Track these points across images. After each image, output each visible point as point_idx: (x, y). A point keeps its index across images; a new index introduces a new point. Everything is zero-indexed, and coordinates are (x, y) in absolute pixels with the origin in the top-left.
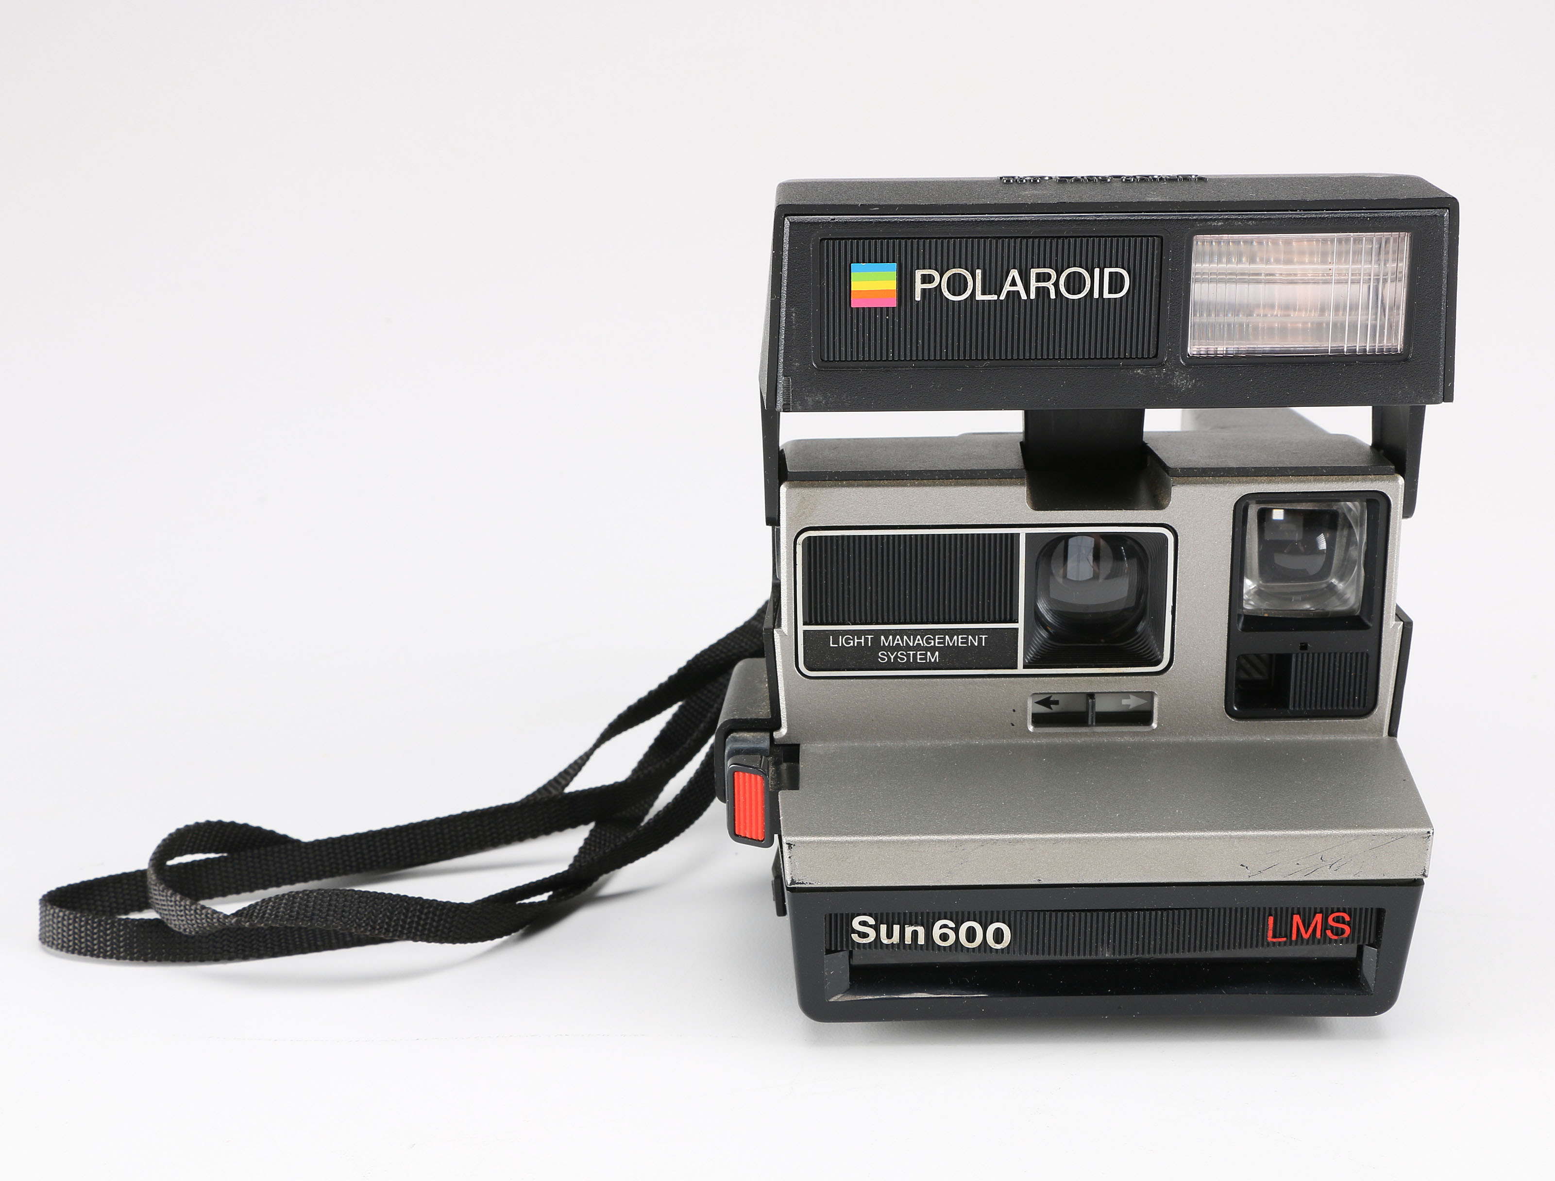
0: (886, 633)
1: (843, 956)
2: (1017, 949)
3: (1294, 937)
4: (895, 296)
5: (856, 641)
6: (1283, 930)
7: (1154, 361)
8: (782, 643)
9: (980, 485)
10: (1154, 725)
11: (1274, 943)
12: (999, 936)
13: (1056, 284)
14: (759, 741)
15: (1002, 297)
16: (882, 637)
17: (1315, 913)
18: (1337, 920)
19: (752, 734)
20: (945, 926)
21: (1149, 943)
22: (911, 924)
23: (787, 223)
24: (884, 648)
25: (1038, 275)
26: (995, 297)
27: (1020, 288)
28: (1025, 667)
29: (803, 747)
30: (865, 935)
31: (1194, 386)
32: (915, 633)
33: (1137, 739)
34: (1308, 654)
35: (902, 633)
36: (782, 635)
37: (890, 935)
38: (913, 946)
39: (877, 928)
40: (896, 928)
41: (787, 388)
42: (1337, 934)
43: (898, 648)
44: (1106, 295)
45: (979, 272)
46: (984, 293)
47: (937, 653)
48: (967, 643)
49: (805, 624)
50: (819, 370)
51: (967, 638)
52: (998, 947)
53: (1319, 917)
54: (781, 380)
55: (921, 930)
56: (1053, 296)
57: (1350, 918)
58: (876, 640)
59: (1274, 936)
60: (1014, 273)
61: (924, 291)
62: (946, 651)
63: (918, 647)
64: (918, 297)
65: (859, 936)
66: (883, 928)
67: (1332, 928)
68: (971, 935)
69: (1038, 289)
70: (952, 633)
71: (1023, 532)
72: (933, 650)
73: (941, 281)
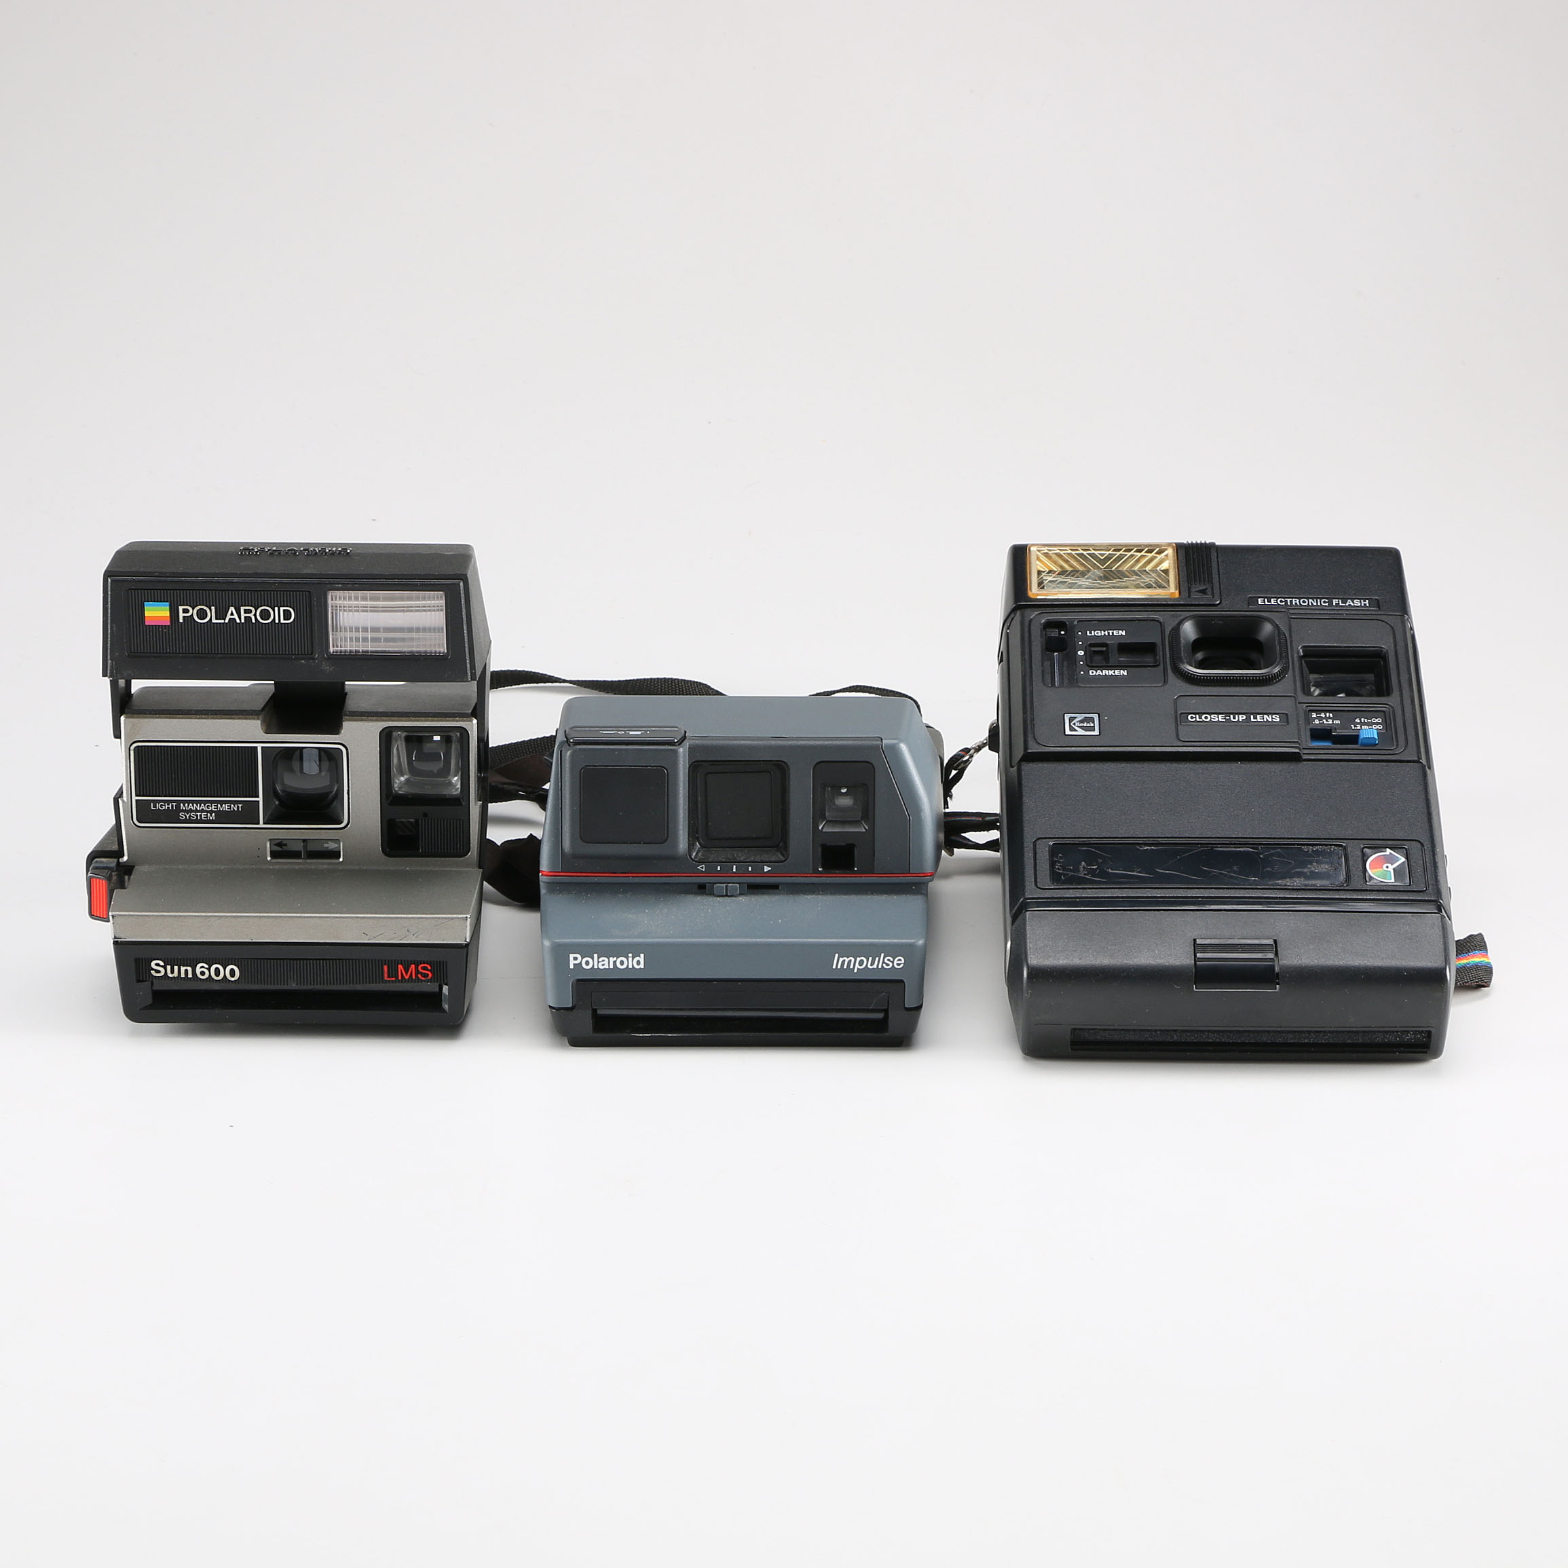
0: (184, 802)
1: (147, 984)
2: (243, 981)
3: (400, 978)
4: (169, 619)
5: (167, 806)
6: (393, 973)
7: (311, 656)
8: (123, 806)
9: (234, 719)
10: (341, 860)
11: (389, 981)
12: (232, 973)
13: (255, 615)
14: (111, 863)
15: (227, 621)
16: (182, 805)
17: (411, 964)
18: (424, 968)
19: (107, 859)
20: (202, 967)
21: (317, 979)
22: (184, 966)
23: (109, 580)
24: (183, 811)
25: (245, 610)
26: (223, 621)
27: (236, 616)
28: (264, 823)
29: (136, 867)
30: (158, 972)
31: (333, 670)
32: (201, 802)
33: (331, 867)
34: (428, 819)
35: (193, 802)
36: (123, 801)
37: (172, 972)
38: (186, 978)
39: (165, 967)
40: (176, 968)
41: (112, 667)
42: (425, 977)
43: (191, 811)
44: (282, 621)
45: (213, 608)
46: (216, 619)
47: (213, 814)
48: (230, 808)
49: (137, 796)
50: (129, 656)
51: (230, 806)
52: (233, 979)
53: (413, 966)
54: (109, 662)
55: (189, 969)
56: (254, 621)
57: (431, 967)
58: (178, 806)
59: (389, 977)
60: (232, 609)
61: (184, 617)
62: (218, 813)
63: (203, 811)
64: (181, 621)
65: (156, 972)
66: (169, 968)
67: (421, 974)
68: (217, 972)
69: (245, 617)
70: (222, 803)
71: (259, 746)
72: (211, 812)
73: (193, 612)
